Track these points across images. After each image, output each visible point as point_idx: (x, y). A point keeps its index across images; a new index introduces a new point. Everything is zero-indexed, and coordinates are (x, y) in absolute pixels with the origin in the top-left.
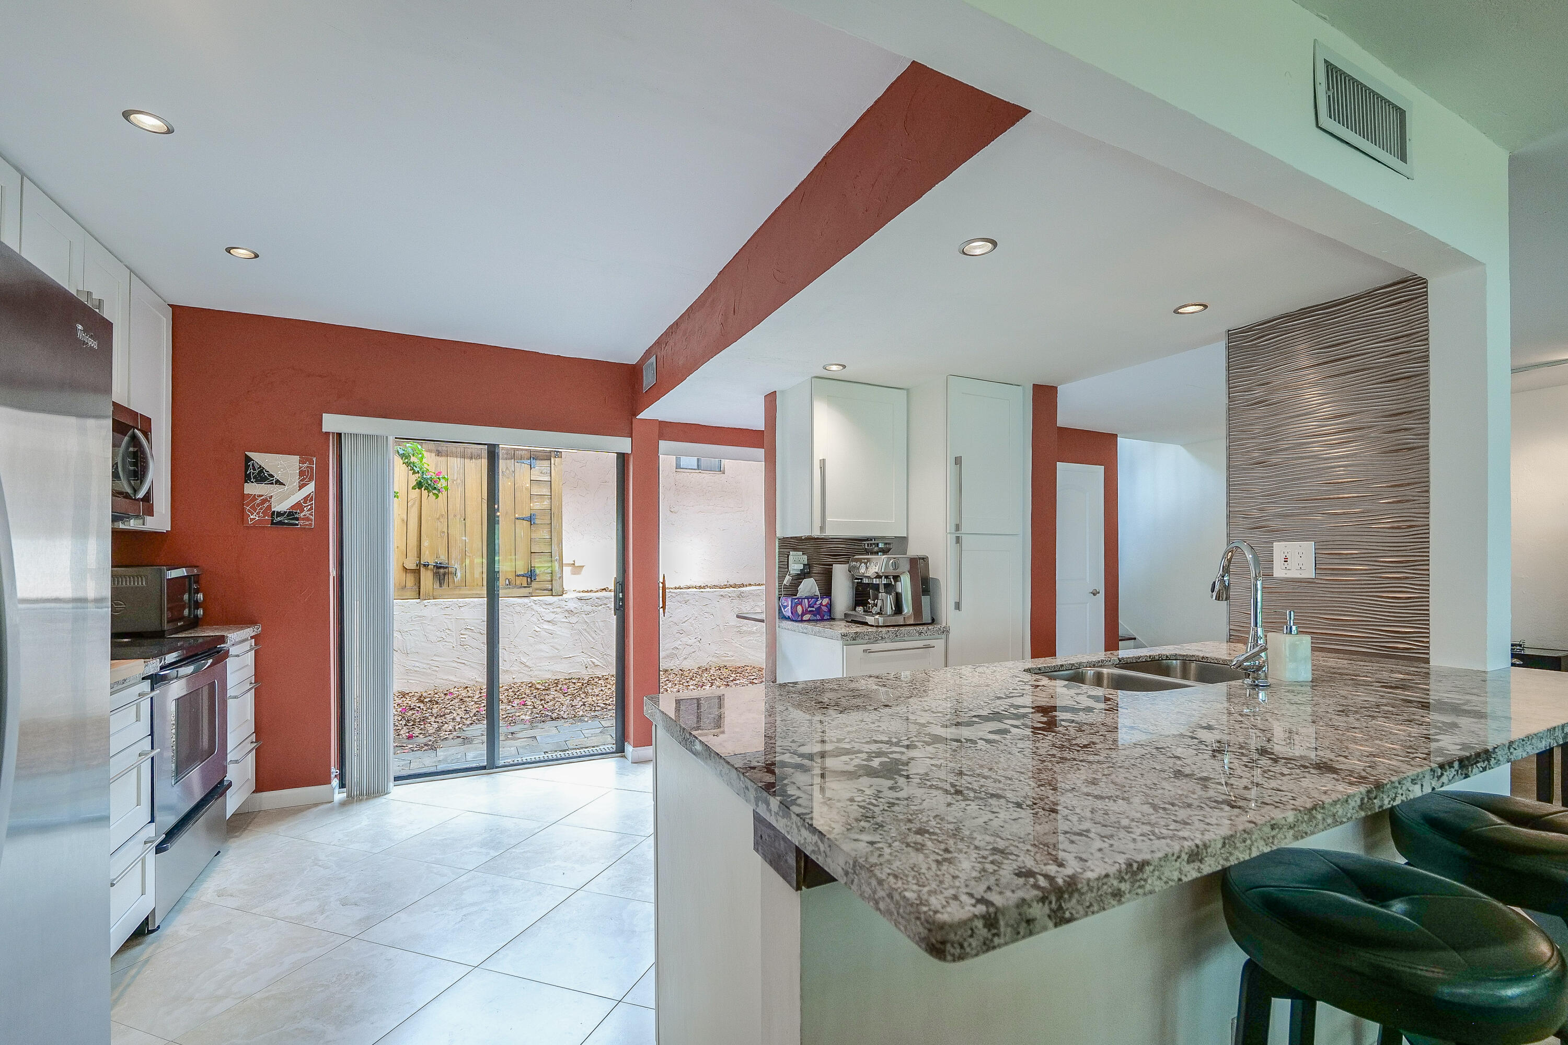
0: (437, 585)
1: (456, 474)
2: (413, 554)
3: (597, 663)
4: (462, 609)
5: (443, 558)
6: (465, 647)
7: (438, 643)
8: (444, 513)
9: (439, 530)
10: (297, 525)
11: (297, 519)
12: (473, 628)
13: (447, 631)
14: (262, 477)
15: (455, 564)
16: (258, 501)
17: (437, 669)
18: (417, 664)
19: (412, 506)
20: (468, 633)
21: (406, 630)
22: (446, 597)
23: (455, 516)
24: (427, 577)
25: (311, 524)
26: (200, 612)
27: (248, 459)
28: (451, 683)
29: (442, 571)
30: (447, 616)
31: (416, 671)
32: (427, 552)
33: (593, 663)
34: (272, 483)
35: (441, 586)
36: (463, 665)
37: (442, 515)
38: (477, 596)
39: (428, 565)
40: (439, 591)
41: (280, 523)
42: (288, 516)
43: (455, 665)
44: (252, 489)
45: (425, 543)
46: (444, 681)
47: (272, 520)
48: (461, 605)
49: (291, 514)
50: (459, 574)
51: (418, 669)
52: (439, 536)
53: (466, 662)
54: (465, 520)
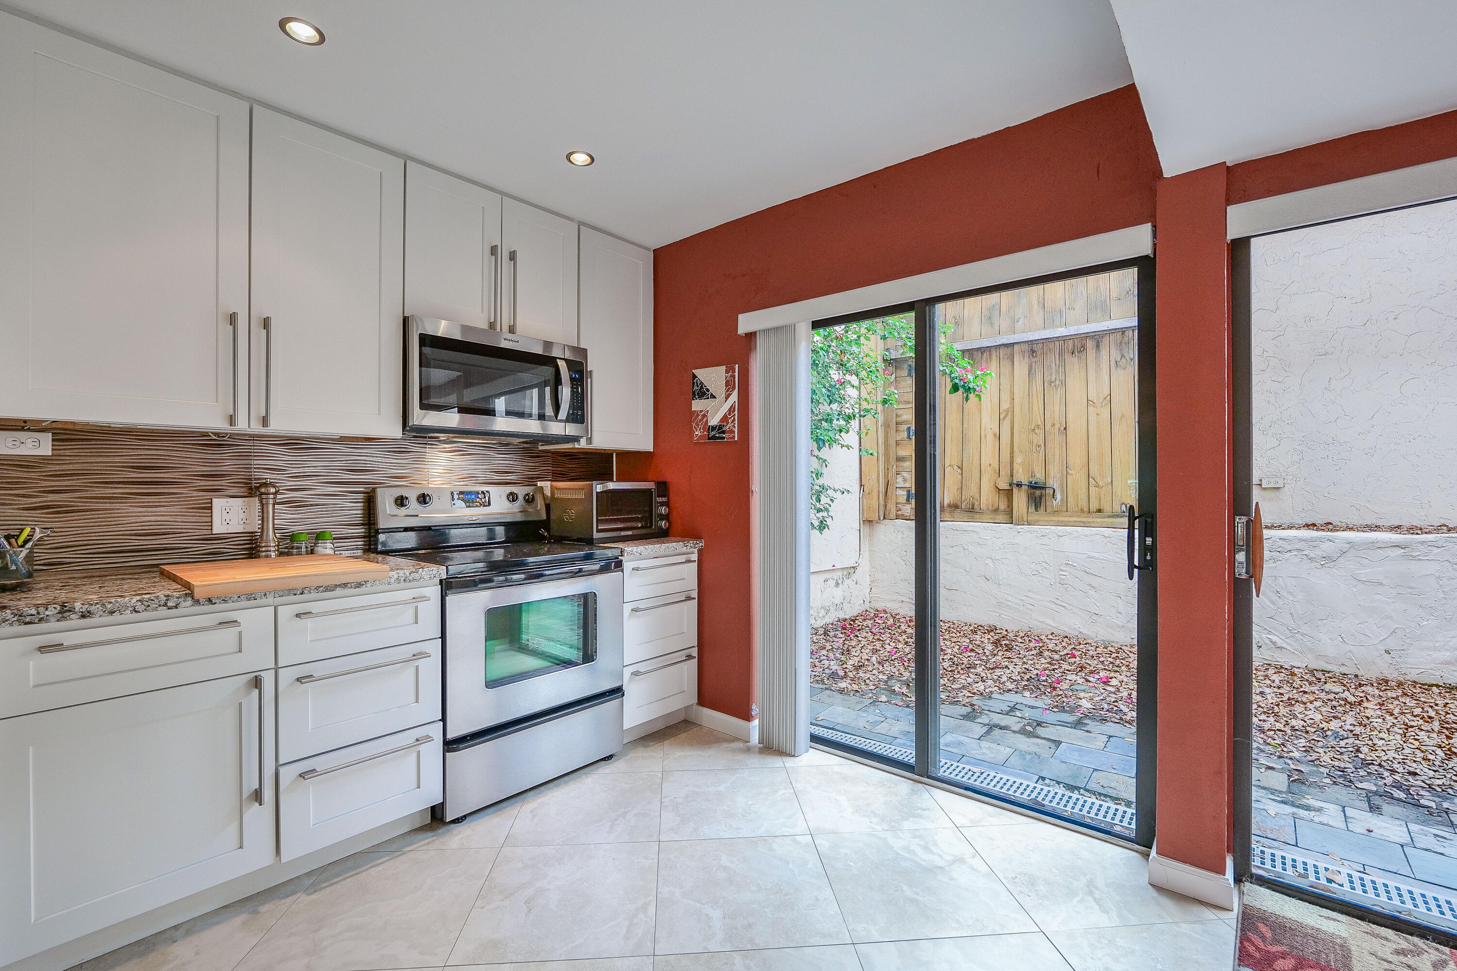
0: (1032, 509)
1: (1054, 375)
2: (1006, 472)
3: (1280, 642)
4: (1062, 539)
5: (1039, 476)
6: (1066, 586)
7: (1033, 577)
8: (1040, 423)
9: (1035, 443)
10: (724, 438)
11: (724, 432)
12: (1075, 564)
13: (1044, 564)
14: (703, 393)
15: (1053, 482)
16: (700, 417)
17: (1032, 607)
18: (1010, 598)
19: (1005, 417)
20: (1068, 569)
21: (997, 558)
22: (1042, 523)
23: (1053, 425)
24: (1020, 499)
25: (734, 437)
26: (663, 524)
27: (694, 376)
28: (1049, 627)
29: (1038, 492)
30: (1044, 547)
31: (1008, 606)
32: (1021, 470)
33: (1274, 643)
34: (708, 398)
35: (1036, 510)
36: (1063, 608)
37: (1038, 426)
38: (1082, 524)
39: (1021, 485)
40: (1034, 517)
41: (714, 437)
42: (718, 430)
43: (1053, 606)
44: (697, 405)
45: (1018, 460)
46: (1040, 624)
47: (709, 435)
48: (1060, 534)
49: (719, 428)
50: (1058, 496)
51: (1010, 603)
52: (1034, 450)
53: (1066, 605)
54: (1065, 429)
